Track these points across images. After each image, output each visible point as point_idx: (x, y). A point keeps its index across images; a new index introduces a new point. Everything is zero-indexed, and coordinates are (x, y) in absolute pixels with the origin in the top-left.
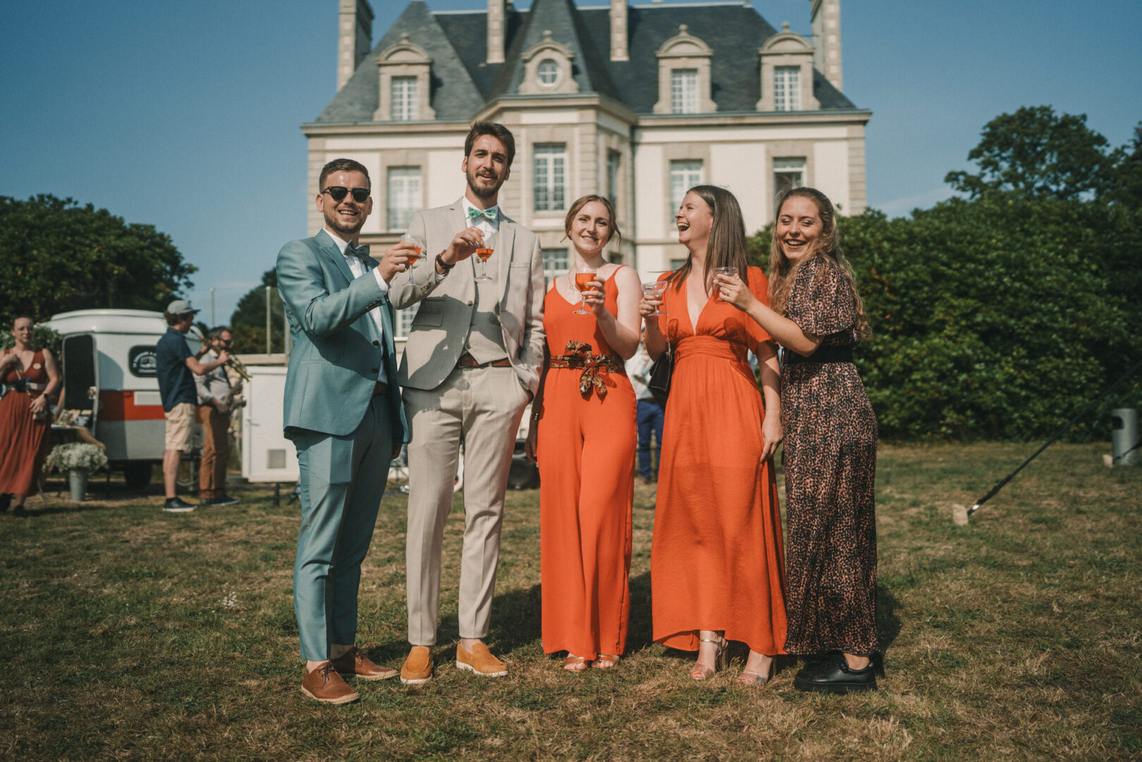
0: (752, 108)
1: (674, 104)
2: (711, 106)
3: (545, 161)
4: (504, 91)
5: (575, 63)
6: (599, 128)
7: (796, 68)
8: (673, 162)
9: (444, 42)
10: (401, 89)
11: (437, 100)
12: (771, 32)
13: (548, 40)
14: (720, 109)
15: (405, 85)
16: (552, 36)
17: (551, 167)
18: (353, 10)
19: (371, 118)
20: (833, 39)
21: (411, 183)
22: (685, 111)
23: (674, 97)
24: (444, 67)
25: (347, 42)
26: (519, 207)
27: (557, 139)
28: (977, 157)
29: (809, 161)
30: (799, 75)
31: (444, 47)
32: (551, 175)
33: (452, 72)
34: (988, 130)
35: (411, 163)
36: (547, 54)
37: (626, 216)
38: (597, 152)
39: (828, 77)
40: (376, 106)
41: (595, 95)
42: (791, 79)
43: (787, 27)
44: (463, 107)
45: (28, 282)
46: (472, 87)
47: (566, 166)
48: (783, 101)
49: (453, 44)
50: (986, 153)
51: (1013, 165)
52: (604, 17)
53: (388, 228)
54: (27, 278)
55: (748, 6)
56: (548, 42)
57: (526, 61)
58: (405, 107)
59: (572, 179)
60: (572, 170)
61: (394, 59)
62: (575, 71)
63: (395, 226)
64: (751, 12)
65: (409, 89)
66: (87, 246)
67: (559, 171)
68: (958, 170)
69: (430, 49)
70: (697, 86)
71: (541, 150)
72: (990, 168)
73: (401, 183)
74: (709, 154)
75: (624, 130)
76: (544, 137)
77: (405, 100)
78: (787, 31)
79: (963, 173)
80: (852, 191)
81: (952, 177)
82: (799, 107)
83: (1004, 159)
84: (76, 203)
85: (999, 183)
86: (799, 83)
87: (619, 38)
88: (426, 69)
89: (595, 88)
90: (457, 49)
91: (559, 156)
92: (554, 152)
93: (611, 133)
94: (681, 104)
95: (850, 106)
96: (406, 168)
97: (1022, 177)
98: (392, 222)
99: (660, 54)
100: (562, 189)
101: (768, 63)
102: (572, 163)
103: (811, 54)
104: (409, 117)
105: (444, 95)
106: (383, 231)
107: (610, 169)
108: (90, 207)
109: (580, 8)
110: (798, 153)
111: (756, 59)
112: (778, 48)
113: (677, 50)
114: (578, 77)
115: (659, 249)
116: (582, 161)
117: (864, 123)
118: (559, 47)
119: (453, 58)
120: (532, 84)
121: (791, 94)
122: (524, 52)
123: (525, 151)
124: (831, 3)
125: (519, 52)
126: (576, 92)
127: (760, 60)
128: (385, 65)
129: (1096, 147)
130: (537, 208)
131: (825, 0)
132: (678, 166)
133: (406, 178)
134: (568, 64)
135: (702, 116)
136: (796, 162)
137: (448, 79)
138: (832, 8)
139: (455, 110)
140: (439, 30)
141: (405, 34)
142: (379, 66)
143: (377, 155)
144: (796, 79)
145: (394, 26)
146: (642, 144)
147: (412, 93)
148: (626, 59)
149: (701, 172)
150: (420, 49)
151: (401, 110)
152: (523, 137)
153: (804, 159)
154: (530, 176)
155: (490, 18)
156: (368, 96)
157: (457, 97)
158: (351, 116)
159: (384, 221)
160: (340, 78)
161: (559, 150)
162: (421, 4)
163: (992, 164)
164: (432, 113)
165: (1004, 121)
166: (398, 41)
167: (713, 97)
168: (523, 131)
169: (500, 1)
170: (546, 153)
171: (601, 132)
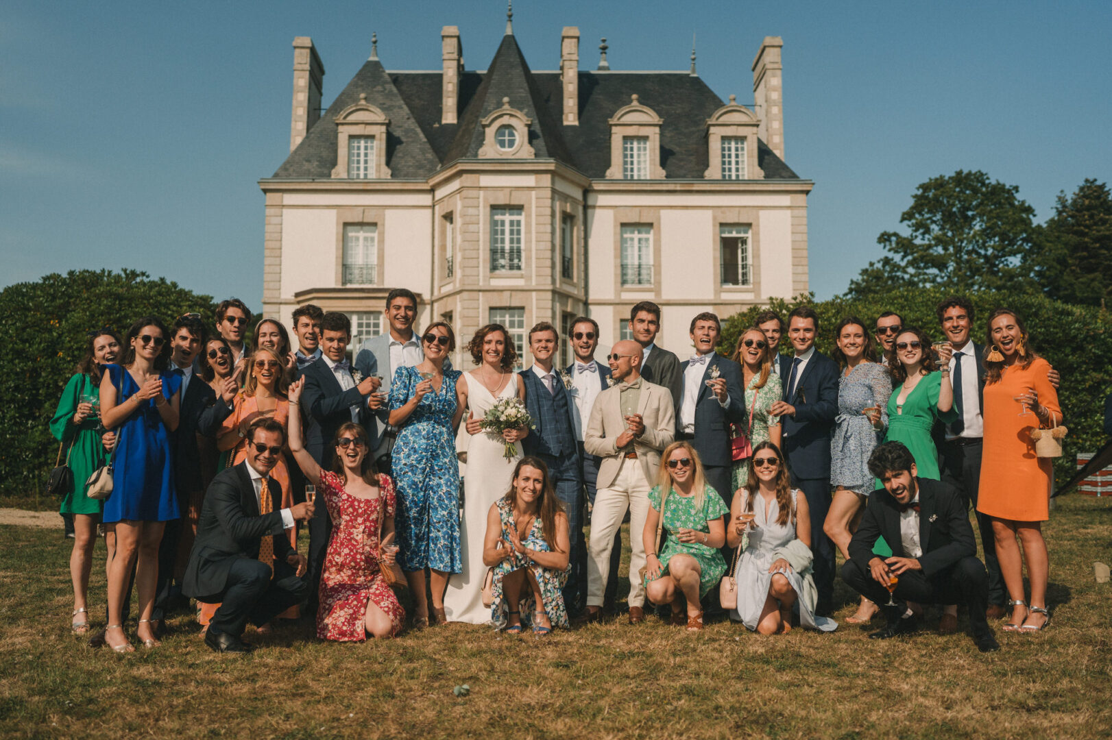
0: (701, 177)
1: (625, 170)
2: (661, 173)
3: (503, 223)
4: (464, 155)
5: (533, 129)
6: (554, 191)
7: (742, 139)
8: (623, 225)
9: (402, 102)
10: (359, 148)
11: (394, 159)
12: (719, 104)
13: (506, 106)
14: (668, 176)
15: (362, 143)
16: (510, 103)
17: (507, 228)
18: (307, 67)
19: (329, 175)
20: (775, 110)
21: (366, 239)
22: (636, 177)
23: (625, 163)
24: (400, 127)
25: (301, 98)
27: (514, 202)
28: (910, 220)
29: (753, 227)
30: (745, 145)
31: (400, 108)
32: (507, 237)
33: (407, 131)
34: (920, 192)
35: (366, 220)
36: (506, 120)
37: (578, 278)
38: (553, 215)
39: (771, 147)
40: (334, 163)
41: (552, 160)
42: (737, 149)
43: (734, 99)
44: (420, 167)
46: (428, 146)
47: (523, 228)
48: (730, 170)
49: (407, 104)
50: (917, 216)
51: (942, 229)
52: (555, 81)
53: (344, 283)
55: (695, 75)
56: (507, 108)
57: (484, 126)
58: (362, 165)
59: (529, 241)
60: (528, 232)
61: (352, 118)
62: (532, 136)
63: (350, 282)
64: (697, 81)
65: (366, 148)
67: (515, 232)
68: (891, 231)
69: (385, 109)
70: (648, 152)
71: (499, 212)
72: (921, 231)
73: (357, 239)
74: (659, 219)
75: (577, 194)
76: (502, 199)
77: (362, 158)
78: (733, 103)
79: (895, 234)
80: (794, 257)
81: (884, 238)
82: (745, 174)
83: (934, 222)
84: (148, 277)
85: (930, 246)
86: (745, 152)
87: (570, 104)
88: (384, 129)
89: (551, 155)
90: (410, 108)
91: (515, 218)
92: (510, 214)
93: (565, 197)
94: (632, 170)
95: (793, 176)
96: (362, 224)
97: (952, 241)
98: (349, 277)
99: (612, 121)
100: (519, 251)
101: (716, 134)
102: (528, 224)
103: (757, 126)
104: (366, 175)
105: (401, 155)
106: (340, 287)
107: (563, 231)
108: (162, 280)
109: (535, 72)
110: (743, 220)
111: (703, 127)
112: (723, 119)
113: (628, 119)
114: (535, 142)
115: (611, 308)
116: (538, 224)
117: (807, 192)
118: (519, 114)
119: (408, 118)
120: (490, 149)
121: (737, 163)
122: (484, 117)
123: (483, 213)
124: (774, 76)
125: (477, 117)
126: (533, 157)
127: (708, 130)
128: (343, 124)
129: (1024, 215)
130: (494, 268)
131: (768, 73)
132: (629, 229)
133: (361, 234)
134: (526, 129)
135: (652, 182)
136: (742, 228)
137: (404, 139)
138: (774, 81)
139: (411, 170)
140: (395, 90)
141: (362, 95)
142: (337, 125)
143: (334, 212)
144: (743, 149)
145: (350, 85)
146: (594, 207)
147: (369, 151)
148: (576, 123)
149: (651, 236)
150: (378, 111)
151: (358, 169)
152: (481, 200)
153: (749, 225)
154: (488, 236)
155: (445, 80)
156: (325, 154)
157: (413, 157)
158: (308, 173)
159: (340, 276)
160: (293, 133)
161: (515, 211)
162: (377, 65)
163: (923, 227)
164: (390, 172)
165: (939, 184)
166: (356, 100)
167: (663, 164)
168: (482, 193)
169: (455, 63)
170: (504, 214)
171: (556, 196)
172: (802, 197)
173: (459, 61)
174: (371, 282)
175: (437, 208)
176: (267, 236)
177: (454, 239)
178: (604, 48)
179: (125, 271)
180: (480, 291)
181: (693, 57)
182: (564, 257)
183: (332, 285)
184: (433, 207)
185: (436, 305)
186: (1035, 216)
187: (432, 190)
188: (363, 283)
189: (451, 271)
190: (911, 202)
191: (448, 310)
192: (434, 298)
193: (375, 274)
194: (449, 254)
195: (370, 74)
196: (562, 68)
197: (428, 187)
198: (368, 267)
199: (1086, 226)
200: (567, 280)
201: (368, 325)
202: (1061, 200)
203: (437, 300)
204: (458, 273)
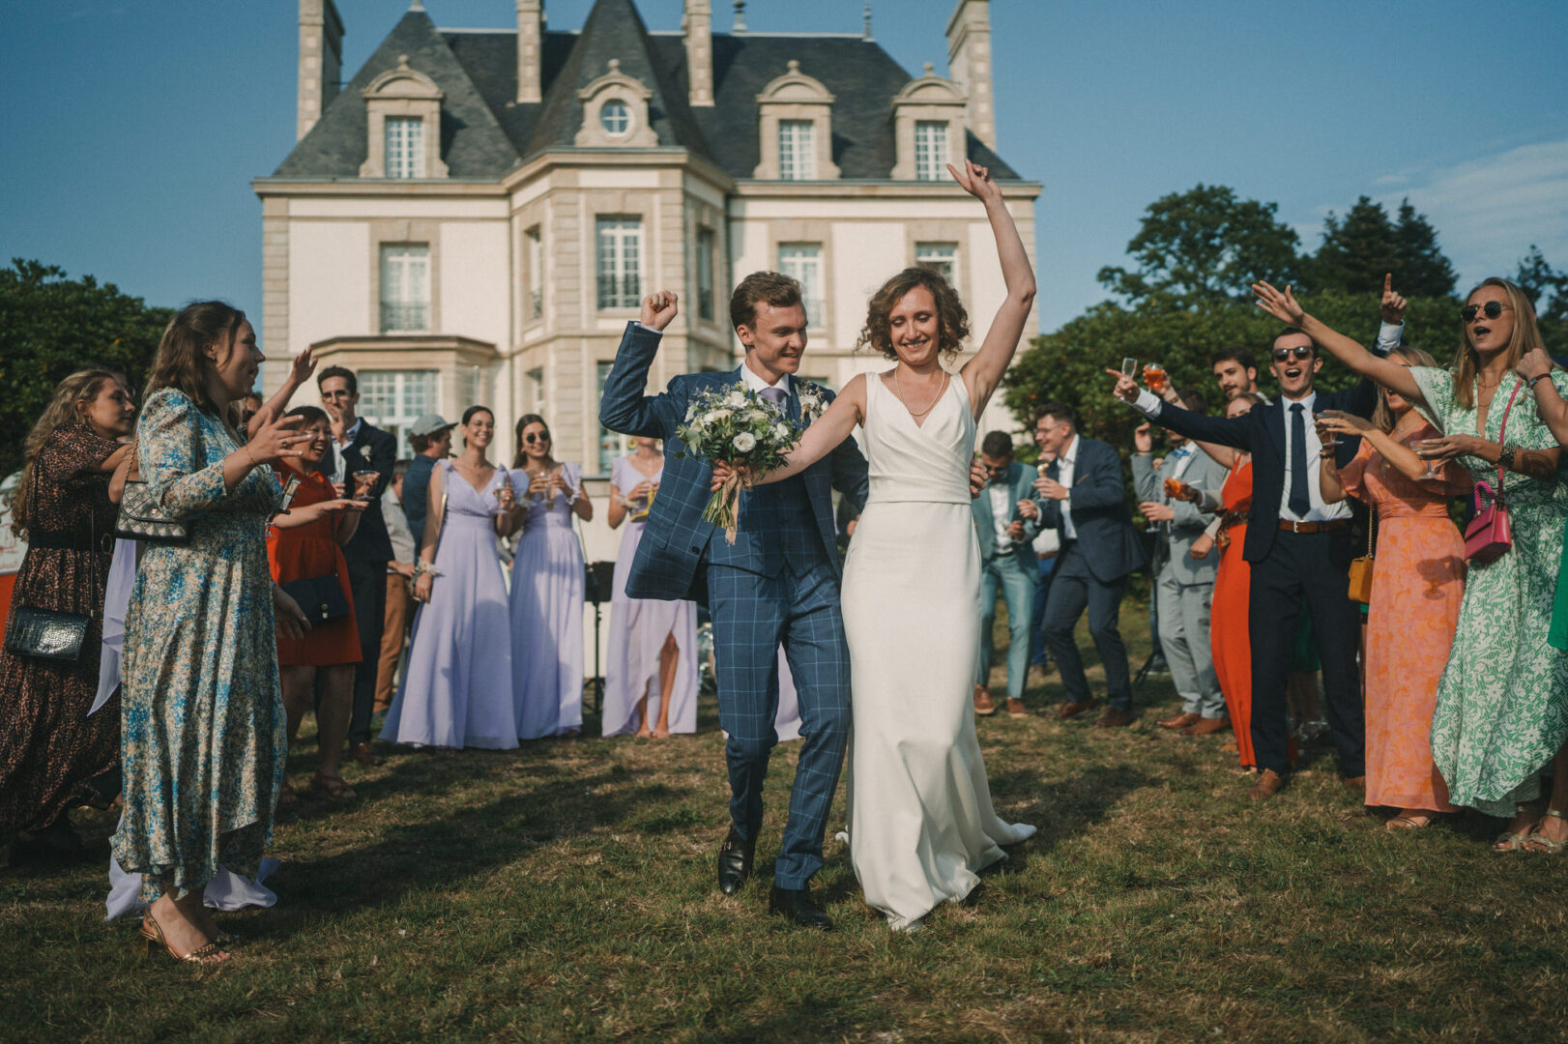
0: (886, 176)
1: (782, 167)
2: (833, 171)
3: (613, 239)
4: (554, 141)
5: (654, 105)
6: (686, 195)
7: (941, 124)
8: (782, 244)
9: (459, 71)
10: (399, 134)
11: (453, 152)
12: (905, 78)
13: (615, 73)
14: (842, 176)
15: (405, 127)
16: (622, 69)
17: (619, 248)
18: (320, 20)
19: (356, 173)
20: (982, 88)
21: (413, 265)
22: (797, 177)
23: (782, 157)
24: (459, 105)
25: (312, 65)
26: (578, 303)
27: (630, 210)
28: (1138, 249)
29: (961, 247)
30: (948, 132)
31: (458, 78)
32: (620, 260)
33: (470, 111)
34: (1149, 215)
35: (414, 238)
36: (613, 93)
37: (721, 318)
38: (685, 229)
39: (981, 138)
40: (363, 156)
41: (682, 150)
42: (936, 139)
43: (931, 69)
44: (489, 162)
45: (17, 391)
46: (500, 133)
47: (642, 247)
48: (927, 167)
49: (469, 74)
50: (1148, 245)
51: (1180, 261)
52: (677, 44)
53: (383, 329)
54: (15, 383)
55: (869, 39)
56: (615, 75)
57: (584, 101)
58: (405, 160)
59: (650, 265)
60: (650, 252)
61: (388, 91)
62: (653, 117)
63: (391, 327)
64: (873, 48)
65: (410, 134)
66: (100, 337)
67: (631, 253)
68: (1114, 265)
69: (438, 80)
70: (813, 142)
71: (608, 223)
72: (1155, 263)
73: (400, 265)
74: (830, 235)
75: (716, 199)
76: (611, 206)
77: (405, 150)
78: (931, 74)
79: (1120, 270)
81: (1106, 275)
83: (1170, 252)
84: (63, 275)
85: (1168, 284)
86: (948, 143)
87: (700, 74)
88: (436, 106)
89: (680, 142)
90: (473, 79)
91: (631, 232)
92: (625, 227)
93: (701, 204)
94: (791, 167)
95: (1013, 177)
96: (406, 245)
97: (1193, 278)
98: (390, 321)
99: (762, 98)
100: (637, 279)
101: (906, 118)
102: (650, 241)
103: (963, 105)
104: (411, 174)
105: (462, 144)
106: (376, 333)
107: (699, 252)
108: (90, 281)
109: (653, 32)
110: (948, 237)
111: (887, 110)
112: (919, 96)
113: (784, 95)
114: (657, 124)
116: (664, 241)
117: (1033, 198)
118: (633, 83)
119: (471, 94)
120: (592, 134)
121: (937, 158)
122: (583, 87)
123: (585, 225)
124: (980, 41)
125: (573, 88)
126: (654, 145)
127: (894, 111)
128: (375, 99)
129: (1286, 243)
130: (602, 305)
131: (973, 36)
132: (788, 250)
133: (407, 259)
134: (643, 107)
135: (820, 183)
136: (945, 249)
137: (466, 121)
138: (981, 47)
139: (477, 166)
140: (449, 53)
141: (403, 58)
142: (367, 100)
143: (365, 227)
144: (943, 138)
145: (383, 45)
146: (742, 219)
147: (415, 139)
148: (709, 103)
149: (820, 259)
150: (426, 79)
151: (399, 164)
152: (582, 206)
153: (955, 244)
154: (593, 259)
155: (522, 40)
156: (350, 142)
157: (479, 148)
158: (325, 171)
159: (376, 319)
160: (301, 115)
161: (631, 224)
162: (422, 16)
163: (1156, 260)
164: (445, 169)
165: (1173, 203)
166: (394, 66)
167: (836, 158)
168: (582, 197)
169: (534, 18)
170: (613, 227)
171: (690, 203)
172: (1027, 204)
173: (541, 12)
174: (420, 327)
175: (516, 220)
176: (267, 261)
177: (542, 265)
178: (740, 6)
179: (19, 262)
180: (582, 337)
181: (867, 14)
182: (700, 289)
183: (366, 332)
184: (510, 219)
185: (518, 360)
186: (1299, 244)
187: (508, 195)
188: (410, 328)
189: (539, 309)
190: (1137, 229)
191: (537, 365)
192: (515, 349)
193: (427, 316)
194: (535, 287)
195: (413, 32)
196: (686, 28)
197: (501, 190)
198: (419, 307)
199: (1365, 258)
200: (706, 321)
201: (419, 389)
202: (1331, 223)
203: (520, 352)
204: (550, 311)
